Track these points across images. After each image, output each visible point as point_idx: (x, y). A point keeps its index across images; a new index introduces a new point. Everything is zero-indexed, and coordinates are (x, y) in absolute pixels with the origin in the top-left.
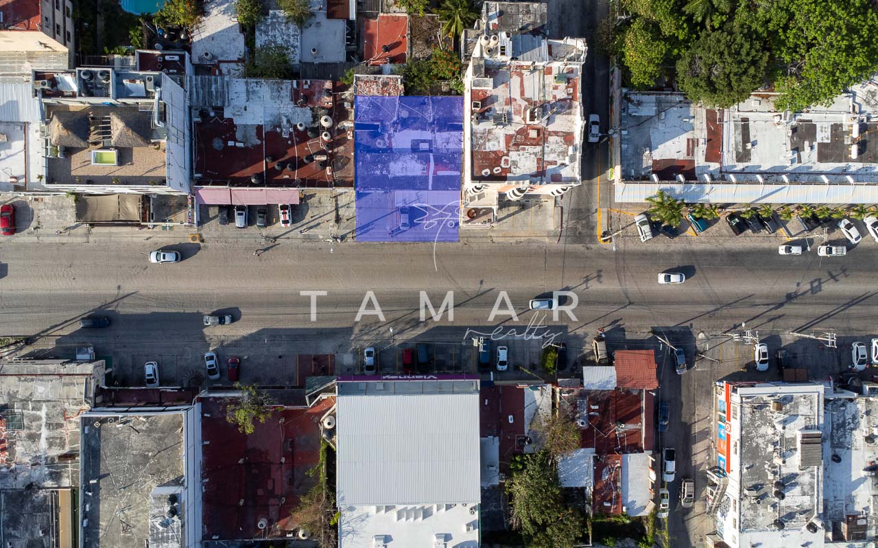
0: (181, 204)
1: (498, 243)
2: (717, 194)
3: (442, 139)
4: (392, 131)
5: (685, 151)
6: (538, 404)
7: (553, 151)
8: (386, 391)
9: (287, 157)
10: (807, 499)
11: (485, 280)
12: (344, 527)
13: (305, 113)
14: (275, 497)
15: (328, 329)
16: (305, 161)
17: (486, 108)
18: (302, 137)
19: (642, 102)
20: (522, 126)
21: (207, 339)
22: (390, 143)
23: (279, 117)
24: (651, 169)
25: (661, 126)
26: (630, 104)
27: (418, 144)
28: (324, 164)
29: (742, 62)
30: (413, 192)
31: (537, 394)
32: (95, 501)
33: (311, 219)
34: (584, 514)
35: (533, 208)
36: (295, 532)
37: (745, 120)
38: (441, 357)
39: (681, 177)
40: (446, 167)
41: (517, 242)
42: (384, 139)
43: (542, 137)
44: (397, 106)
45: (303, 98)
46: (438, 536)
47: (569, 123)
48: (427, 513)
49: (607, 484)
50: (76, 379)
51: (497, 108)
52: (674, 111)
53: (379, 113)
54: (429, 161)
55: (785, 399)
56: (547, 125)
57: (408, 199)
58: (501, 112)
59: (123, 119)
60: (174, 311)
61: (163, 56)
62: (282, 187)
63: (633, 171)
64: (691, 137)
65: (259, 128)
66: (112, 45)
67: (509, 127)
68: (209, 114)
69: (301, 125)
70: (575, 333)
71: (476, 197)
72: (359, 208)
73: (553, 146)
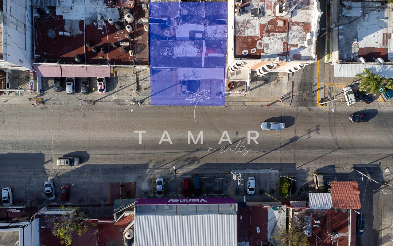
1: (249, 106)
3: (212, 31)
4: (175, 25)
5: (381, 42)
6: (277, 219)
7: (295, 37)
9: (101, 44)
11: (239, 131)
13: (114, 12)
15: (132, 165)
16: (114, 46)
17: (245, 4)
18: (112, 29)
19: (352, 7)
20: (273, 18)
21: (47, 172)
22: (175, 33)
23: (95, 14)
24: (358, 54)
25: (365, 24)
26: (343, 8)
27: (195, 34)
28: (127, 49)
30: (191, 69)
31: (276, 213)
33: (120, 89)
35: (273, 82)
38: (209, 185)
39: (380, 60)
40: (214, 51)
41: (262, 106)
42: (170, 30)
43: (287, 26)
44: (180, 6)
45: (112, 1)
47: (307, 16)
51: (254, 4)
52: (374, 14)
53: (166, 11)
54: (203, 47)
56: (291, 17)
57: (187, 75)
58: (257, 7)
60: (24, 152)
62: (97, 64)
63: (346, 55)
64: (385, 32)
65: (81, 22)
67: (262, 18)
68: (45, 12)
69: (111, 20)
70: (301, 168)
71: (235, 73)
72: (153, 81)
73: (295, 33)
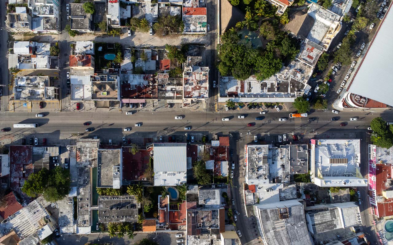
0: (118, 102)
1: (192, 111)
2: (243, 100)
3: (178, 88)
4: (166, 86)
5: (235, 90)
6: (201, 149)
7: (202, 91)
8: (165, 146)
9: (142, 92)
10: (264, 172)
11: (189, 120)
12: (155, 177)
13: (146, 82)
14: (139, 171)
15: (151, 132)
16: (146, 93)
17: (187, 82)
18: (146, 87)
19: (225, 78)
20: (195, 86)
21: (123, 134)
22: (166, 89)
23: (140, 83)
24: (227, 94)
25: (230, 84)
26: (222, 79)
27: (172, 89)
28: (151, 94)
29: (245, 71)
30: (171, 100)
31: (201, 147)
32: (100, 169)
33: (147, 106)
34: (212, 176)
35: (200, 103)
36: (144, 179)
37: (250, 82)
38: (178, 139)
39: (234, 96)
40: (179, 94)
41: (196, 111)
42: (164, 88)
43: (200, 88)
44: (168, 80)
45: (146, 78)
46: (177, 180)
47: (206, 85)
48: (174, 174)
49: (217, 169)
50: (95, 143)
51: (190, 82)
52: (233, 81)
53: (163, 82)
54: (175, 93)
55: (259, 148)
56: (201, 85)
57: (170, 102)
59: (109, 86)
61: (115, 69)
62: (141, 99)
63: (223, 95)
64: (237, 86)
65: (136, 85)
66: (103, 67)
67: (192, 86)
68: (125, 82)
69: (145, 85)
70: (210, 133)
71: (186, 101)
72: (158, 103)
